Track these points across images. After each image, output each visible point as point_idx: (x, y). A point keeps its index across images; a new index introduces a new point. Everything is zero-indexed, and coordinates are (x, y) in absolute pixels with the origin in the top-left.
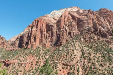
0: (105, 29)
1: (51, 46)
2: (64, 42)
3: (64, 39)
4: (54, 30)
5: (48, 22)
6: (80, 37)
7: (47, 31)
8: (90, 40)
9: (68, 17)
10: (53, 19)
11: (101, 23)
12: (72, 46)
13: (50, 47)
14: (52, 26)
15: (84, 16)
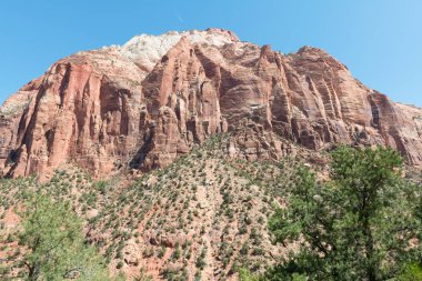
0: (311, 118)
1: (117, 172)
2: (166, 157)
3: (168, 146)
4: (133, 107)
5: (111, 75)
6: (225, 141)
7: (104, 110)
8: (258, 154)
9: (190, 64)
10: (132, 67)
11: (298, 96)
12: (194, 172)
13: (113, 173)
14: (126, 92)
15: (247, 65)
